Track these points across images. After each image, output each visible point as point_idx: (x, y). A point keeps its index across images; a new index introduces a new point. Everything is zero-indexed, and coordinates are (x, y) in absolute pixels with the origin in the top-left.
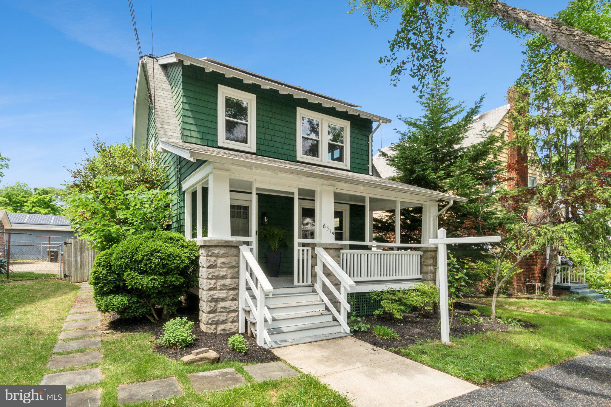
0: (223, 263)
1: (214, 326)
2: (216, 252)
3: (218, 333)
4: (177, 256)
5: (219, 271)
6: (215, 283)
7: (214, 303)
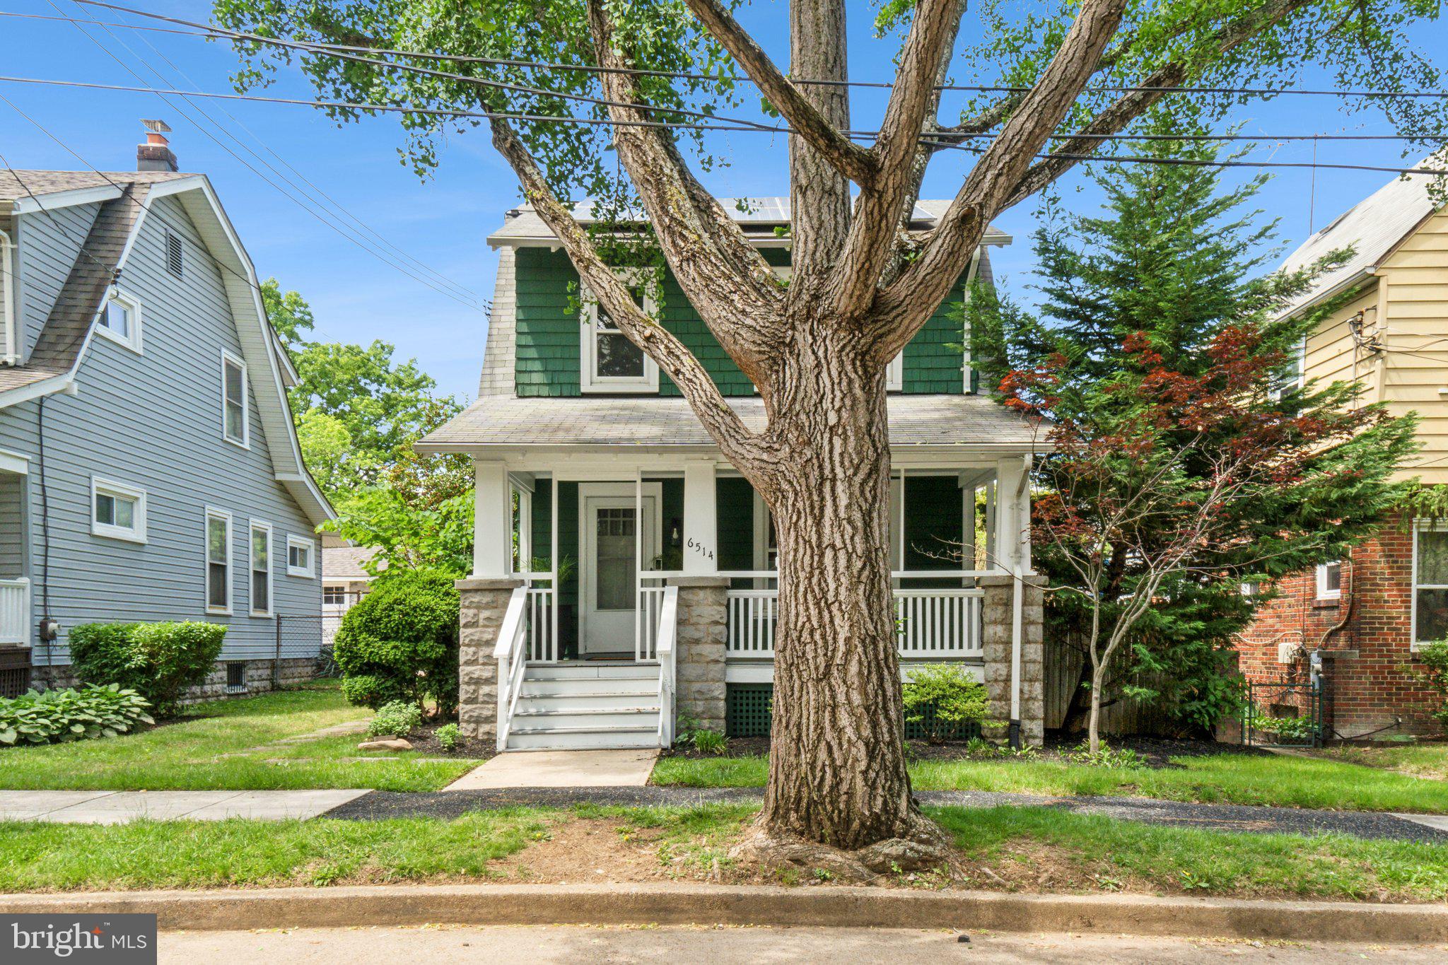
0: (488, 619)
1: (473, 726)
2: (476, 600)
3: (480, 737)
4: (427, 609)
5: (482, 632)
6: (475, 653)
7: (473, 687)
